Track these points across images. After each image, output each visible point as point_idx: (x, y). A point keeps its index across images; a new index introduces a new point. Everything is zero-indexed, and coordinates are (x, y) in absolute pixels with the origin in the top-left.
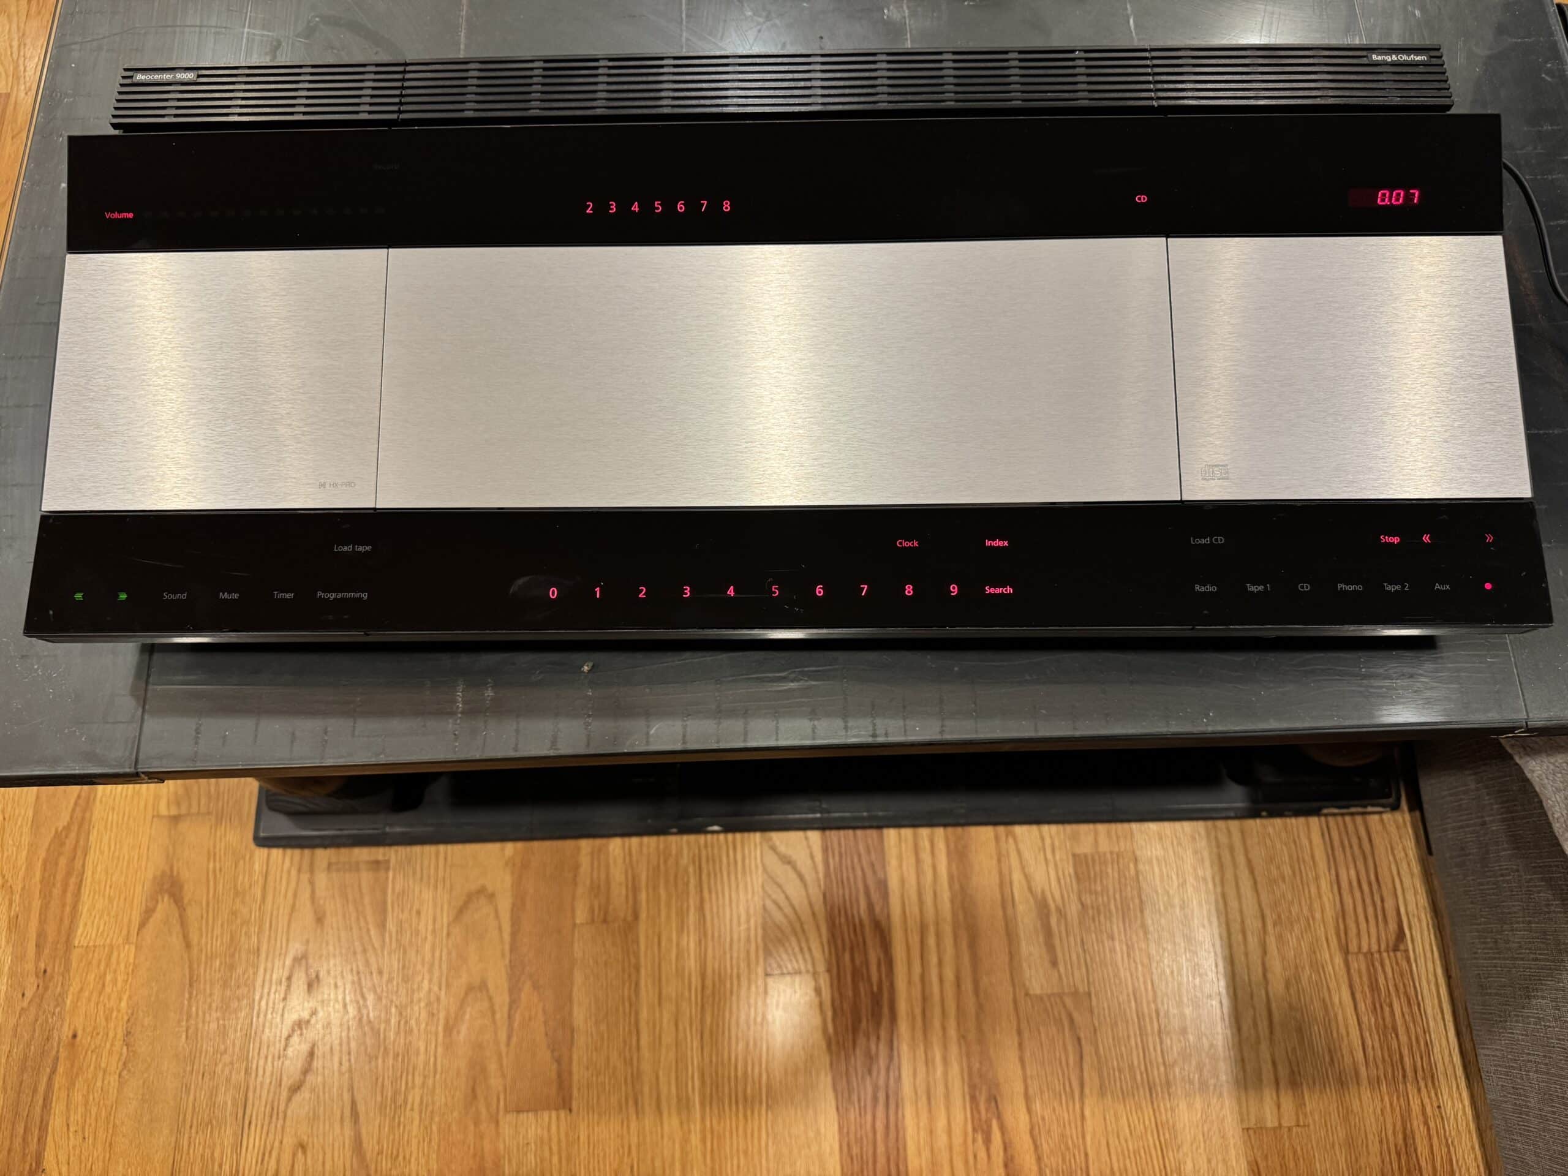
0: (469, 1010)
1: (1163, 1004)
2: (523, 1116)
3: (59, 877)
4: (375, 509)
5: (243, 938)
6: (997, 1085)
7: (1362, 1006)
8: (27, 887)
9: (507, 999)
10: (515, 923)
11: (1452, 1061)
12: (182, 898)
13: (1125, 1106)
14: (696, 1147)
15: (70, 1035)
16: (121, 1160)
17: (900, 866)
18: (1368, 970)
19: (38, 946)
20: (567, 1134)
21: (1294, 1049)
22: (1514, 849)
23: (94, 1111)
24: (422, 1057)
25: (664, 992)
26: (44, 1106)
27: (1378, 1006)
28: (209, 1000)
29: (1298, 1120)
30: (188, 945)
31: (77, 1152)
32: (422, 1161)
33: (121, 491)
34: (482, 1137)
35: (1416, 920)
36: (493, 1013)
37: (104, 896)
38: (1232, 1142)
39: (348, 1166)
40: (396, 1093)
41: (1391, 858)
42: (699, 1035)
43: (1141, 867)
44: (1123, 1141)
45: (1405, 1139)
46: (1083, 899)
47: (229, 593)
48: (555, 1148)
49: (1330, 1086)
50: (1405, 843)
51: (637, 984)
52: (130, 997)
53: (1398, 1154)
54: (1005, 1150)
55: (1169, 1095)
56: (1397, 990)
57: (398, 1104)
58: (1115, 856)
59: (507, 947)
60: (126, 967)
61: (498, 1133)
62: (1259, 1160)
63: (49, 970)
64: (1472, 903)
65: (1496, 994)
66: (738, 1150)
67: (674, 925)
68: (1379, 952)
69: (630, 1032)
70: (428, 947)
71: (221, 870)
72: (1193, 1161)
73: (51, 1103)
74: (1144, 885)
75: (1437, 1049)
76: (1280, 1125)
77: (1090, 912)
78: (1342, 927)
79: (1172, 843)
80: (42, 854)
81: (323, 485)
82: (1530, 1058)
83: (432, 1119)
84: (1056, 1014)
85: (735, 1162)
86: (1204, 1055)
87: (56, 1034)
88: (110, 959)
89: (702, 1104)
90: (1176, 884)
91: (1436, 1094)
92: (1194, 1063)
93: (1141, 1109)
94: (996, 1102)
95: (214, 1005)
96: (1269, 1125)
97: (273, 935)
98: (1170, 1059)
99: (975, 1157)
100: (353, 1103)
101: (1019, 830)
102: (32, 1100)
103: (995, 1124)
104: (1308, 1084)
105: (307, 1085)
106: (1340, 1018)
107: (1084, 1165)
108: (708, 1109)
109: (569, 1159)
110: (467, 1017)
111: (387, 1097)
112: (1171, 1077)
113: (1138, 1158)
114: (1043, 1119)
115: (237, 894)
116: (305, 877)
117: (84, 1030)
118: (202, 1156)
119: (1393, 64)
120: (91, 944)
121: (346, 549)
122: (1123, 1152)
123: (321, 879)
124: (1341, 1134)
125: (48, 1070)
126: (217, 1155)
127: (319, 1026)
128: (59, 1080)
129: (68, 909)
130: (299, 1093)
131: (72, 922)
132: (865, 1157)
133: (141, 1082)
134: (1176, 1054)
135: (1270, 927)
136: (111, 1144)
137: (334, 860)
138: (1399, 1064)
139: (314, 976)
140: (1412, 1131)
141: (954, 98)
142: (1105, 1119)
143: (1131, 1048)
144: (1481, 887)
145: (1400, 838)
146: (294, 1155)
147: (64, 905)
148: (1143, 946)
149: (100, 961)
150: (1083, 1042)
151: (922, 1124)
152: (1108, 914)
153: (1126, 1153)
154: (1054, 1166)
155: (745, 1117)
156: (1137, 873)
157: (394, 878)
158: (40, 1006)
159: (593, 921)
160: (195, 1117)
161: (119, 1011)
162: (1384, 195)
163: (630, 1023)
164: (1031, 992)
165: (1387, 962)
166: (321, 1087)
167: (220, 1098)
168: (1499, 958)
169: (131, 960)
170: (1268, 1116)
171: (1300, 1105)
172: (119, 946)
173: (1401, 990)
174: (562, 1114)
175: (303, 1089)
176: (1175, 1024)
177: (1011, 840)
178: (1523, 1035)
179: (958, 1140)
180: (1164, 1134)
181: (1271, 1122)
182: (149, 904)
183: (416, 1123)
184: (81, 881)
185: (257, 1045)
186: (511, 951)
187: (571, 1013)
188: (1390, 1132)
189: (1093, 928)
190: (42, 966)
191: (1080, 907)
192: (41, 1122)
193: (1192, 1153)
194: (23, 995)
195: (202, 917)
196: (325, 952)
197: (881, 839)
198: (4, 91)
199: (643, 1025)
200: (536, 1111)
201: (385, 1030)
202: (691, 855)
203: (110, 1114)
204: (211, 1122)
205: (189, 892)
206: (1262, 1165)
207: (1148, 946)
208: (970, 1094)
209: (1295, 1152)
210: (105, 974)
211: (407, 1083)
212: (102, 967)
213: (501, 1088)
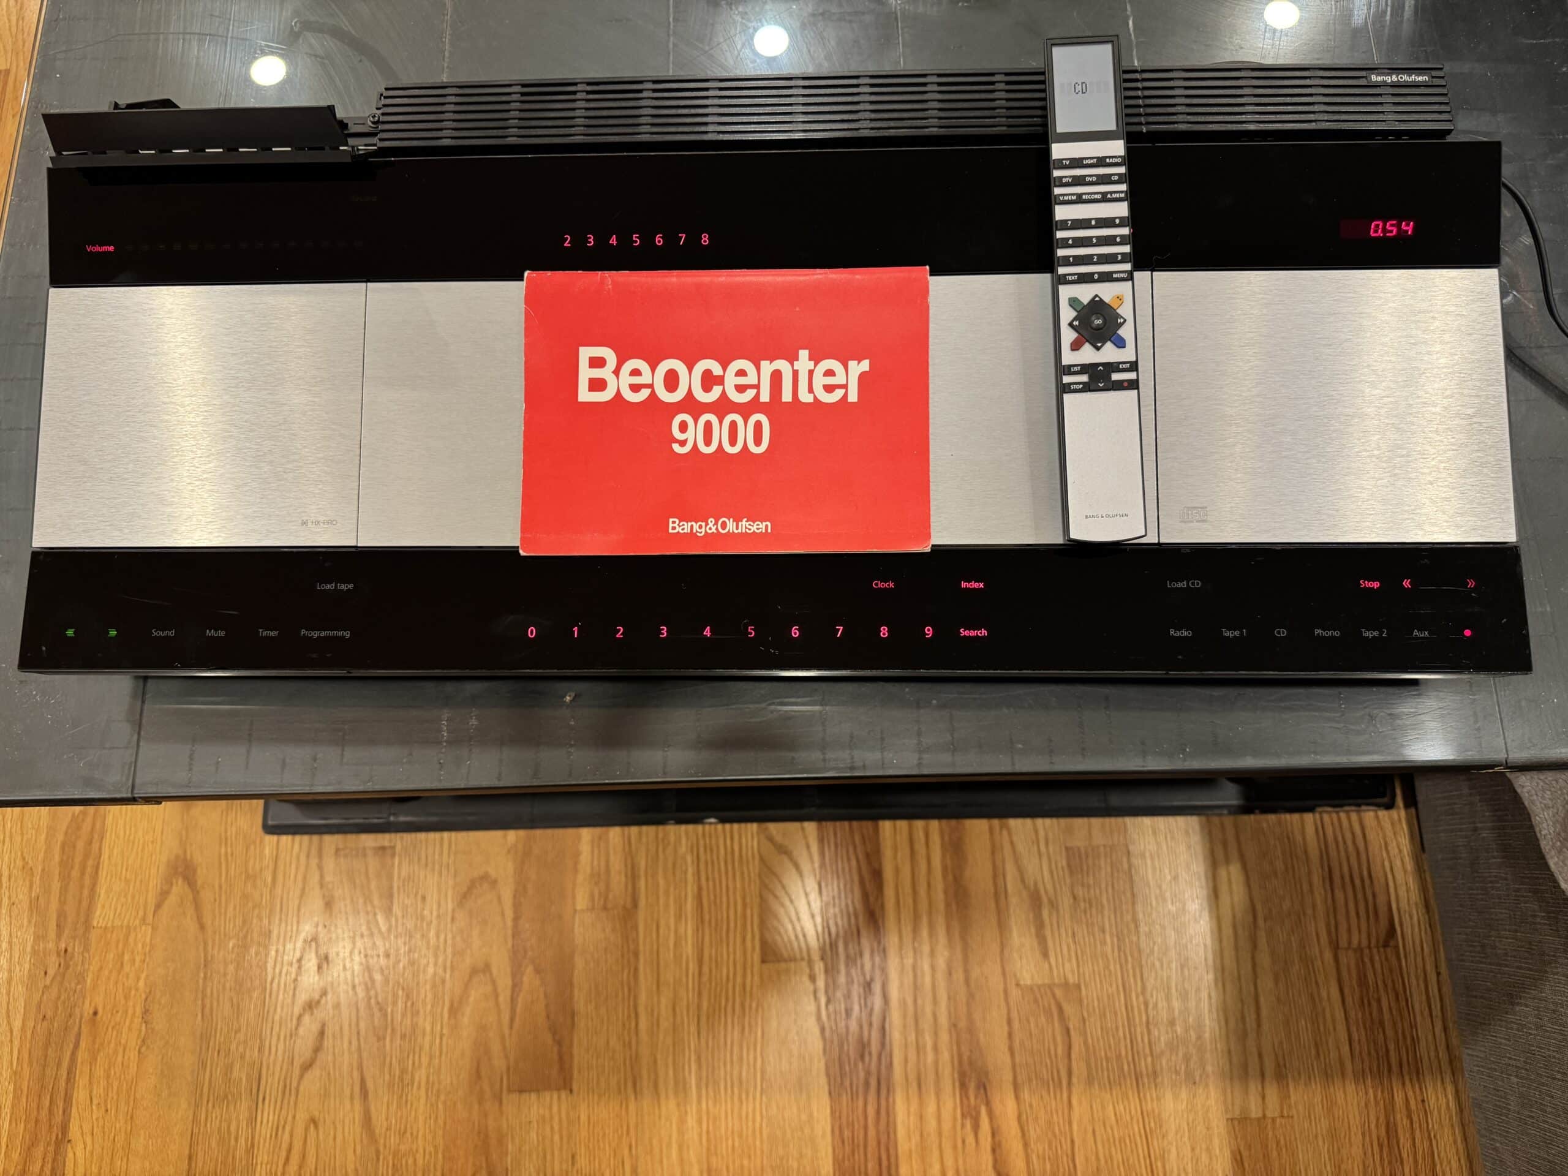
0: (473, 992)
1: (1152, 996)
2: (525, 1096)
3: (78, 860)
4: (356, 547)
5: (255, 921)
6: (987, 1074)
7: (1349, 1000)
8: (46, 869)
9: (509, 982)
10: (517, 906)
11: (1437, 1056)
12: (196, 881)
13: (1111, 1095)
14: (693, 1128)
15: (91, 1012)
16: (142, 1132)
17: (895, 858)
18: (1357, 965)
19: (58, 926)
20: (568, 1114)
21: (1281, 1043)
22: (1503, 858)
23: (115, 1084)
24: (428, 1038)
25: (662, 979)
26: (68, 1080)
27: (1366, 1001)
28: (222, 981)
29: (1282, 1111)
30: (202, 927)
31: (101, 1124)
32: (429, 1137)
33: (108, 528)
34: (486, 1115)
35: (1407, 916)
36: (497, 997)
37: (120, 879)
38: (1216, 1132)
39: (358, 1140)
40: (403, 1071)
41: (1385, 855)
42: (696, 1020)
43: (1134, 861)
44: (1109, 1129)
45: (1387, 1132)
46: (1075, 892)
47: (216, 630)
48: (556, 1127)
49: (1315, 1078)
50: (1400, 839)
51: (636, 970)
52: (147, 976)
53: (1381, 1146)
54: (993, 1135)
55: (1156, 1086)
56: (1386, 986)
57: (406, 1082)
58: (1108, 849)
59: (510, 932)
60: (143, 947)
61: (501, 1112)
62: (1242, 1148)
63: (70, 950)
64: (1461, 906)
65: (1482, 997)
66: (733, 1132)
67: (672, 913)
68: (1369, 947)
69: (629, 1016)
70: (432, 933)
71: (232, 855)
72: (1177, 1149)
73: (75, 1077)
74: (1136, 878)
75: (1423, 1043)
76: (1264, 1116)
77: (1082, 904)
78: (1333, 922)
79: (1166, 838)
80: (60, 837)
81: (304, 523)
82: (1513, 1063)
83: (438, 1096)
84: (1046, 1004)
85: (730, 1142)
86: (1191, 1047)
87: (77, 1011)
88: (127, 940)
89: (699, 1087)
90: (1169, 878)
91: (1421, 1089)
92: (1181, 1054)
93: (1128, 1098)
94: (985, 1089)
95: (228, 985)
96: (1253, 1115)
97: (283, 917)
98: (1157, 1049)
99: (964, 1142)
100: (363, 1081)
101: (1013, 822)
102: (57, 1074)
103: (983, 1110)
104: (1293, 1076)
105: (318, 1063)
106: (1328, 1015)
107: (1069, 1152)
108: (704, 1092)
109: (570, 1136)
110: (471, 999)
111: (394, 1076)
112: (1158, 1068)
113: (1123, 1145)
114: (1031, 1106)
115: (248, 877)
116: (314, 862)
117: (104, 1008)
118: (219, 1129)
119: (1393, 85)
120: (109, 925)
121: (328, 587)
122: (1108, 1140)
123: (330, 863)
124: (1324, 1124)
125: (71, 1046)
126: (233, 1128)
127: (330, 1006)
128: (82, 1055)
129: (86, 892)
130: (310, 1072)
131: (90, 902)
132: (856, 1141)
133: (160, 1057)
134: (1163, 1045)
135: (1261, 922)
136: (132, 1118)
137: (341, 846)
138: (1385, 1058)
139: (323, 957)
140: (1395, 1124)
141: (938, 124)
142: (1091, 1107)
143: (1119, 1040)
144: (1471, 892)
145: (1395, 834)
146: (307, 1129)
147: (82, 887)
148: (1135, 939)
149: (118, 942)
150: (1072, 1033)
151: (912, 1110)
152: (1100, 907)
153: (1111, 1140)
154: (1041, 1152)
155: (740, 1099)
156: (1130, 866)
157: (400, 864)
158: (61, 983)
159: (593, 908)
160: (212, 1092)
161: (137, 990)
162: (1377, 226)
163: (629, 1005)
164: (1022, 983)
165: (1377, 958)
166: (331, 1065)
167: (235, 1074)
168: (1485, 963)
169: (148, 940)
170: (1253, 1107)
171: (1285, 1097)
172: (135, 928)
173: (1390, 984)
174: (563, 1094)
175: (314, 1066)
176: (1164, 1015)
177: (1005, 832)
178: (1505, 1039)
179: (947, 1126)
180: (1149, 1123)
181: (1255, 1112)
182: (164, 888)
183: (423, 1101)
184: (98, 863)
185: (269, 1025)
186: (513, 937)
187: (571, 997)
188: (1373, 1126)
189: (1084, 921)
190: (63, 946)
191: (1072, 900)
192: (66, 1094)
193: (1177, 1141)
194: (46, 973)
195: (215, 900)
196: (334, 936)
197: (876, 830)
198: (3, 67)
199: (641, 1009)
200: (538, 1091)
201: (392, 1011)
202: (689, 844)
203: (131, 1088)
204: (226, 1096)
205: (201, 874)
206: (1245, 1154)
207: (1138, 938)
208: (960, 1081)
209: (1278, 1143)
210: (123, 954)
211: (414, 1063)
212: (121, 946)
213: (504, 1069)
